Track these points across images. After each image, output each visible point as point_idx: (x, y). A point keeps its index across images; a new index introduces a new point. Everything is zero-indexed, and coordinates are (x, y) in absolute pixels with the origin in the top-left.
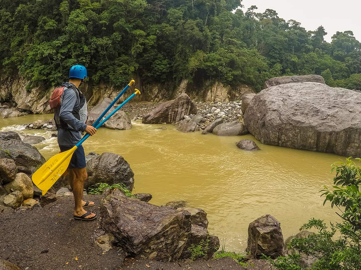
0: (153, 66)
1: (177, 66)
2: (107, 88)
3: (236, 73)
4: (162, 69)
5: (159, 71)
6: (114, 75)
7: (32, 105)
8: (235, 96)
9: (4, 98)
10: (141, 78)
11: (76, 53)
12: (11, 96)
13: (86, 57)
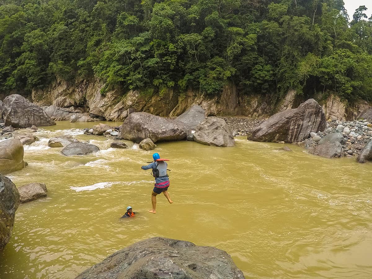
0: (253, 72)
1: (282, 73)
2: (195, 96)
3: (356, 83)
4: (264, 75)
5: (261, 78)
6: (205, 80)
7: (105, 111)
8: (353, 114)
9: (78, 102)
10: (236, 88)
11: (160, 52)
12: (85, 101)
13: (171, 57)
